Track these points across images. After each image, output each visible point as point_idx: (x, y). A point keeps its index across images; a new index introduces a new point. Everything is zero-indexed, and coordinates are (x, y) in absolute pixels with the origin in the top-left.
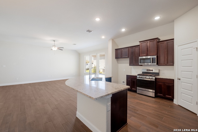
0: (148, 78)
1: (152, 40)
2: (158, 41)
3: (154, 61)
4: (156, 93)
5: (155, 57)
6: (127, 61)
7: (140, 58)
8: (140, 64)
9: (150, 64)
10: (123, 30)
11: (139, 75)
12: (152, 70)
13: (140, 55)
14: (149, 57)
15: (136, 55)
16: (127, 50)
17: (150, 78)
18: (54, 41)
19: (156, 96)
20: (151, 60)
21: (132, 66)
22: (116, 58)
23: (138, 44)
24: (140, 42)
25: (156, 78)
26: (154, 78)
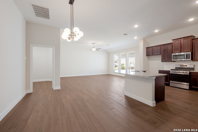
0: (181, 72)
1: (186, 38)
2: (193, 38)
3: (188, 57)
4: (190, 86)
5: (190, 53)
6: (160, 57)
7: (173, 54)
8: (173, 60)
9: (183, 60)
10: (157, 31)
11: (171, 70)
12: (187, 66)
13: (173, 52)
14: (182, 53)
15: (169, 52)
16: (159, 48)
17: (184, 73)
18: (94, 44)
19: (191, 89)
20: (185, 56)
21: (164, 62)
22: (147, 56)
23: (171, 42)
24: (173, 40)
25: (190, 73)
26: (188, 72)
